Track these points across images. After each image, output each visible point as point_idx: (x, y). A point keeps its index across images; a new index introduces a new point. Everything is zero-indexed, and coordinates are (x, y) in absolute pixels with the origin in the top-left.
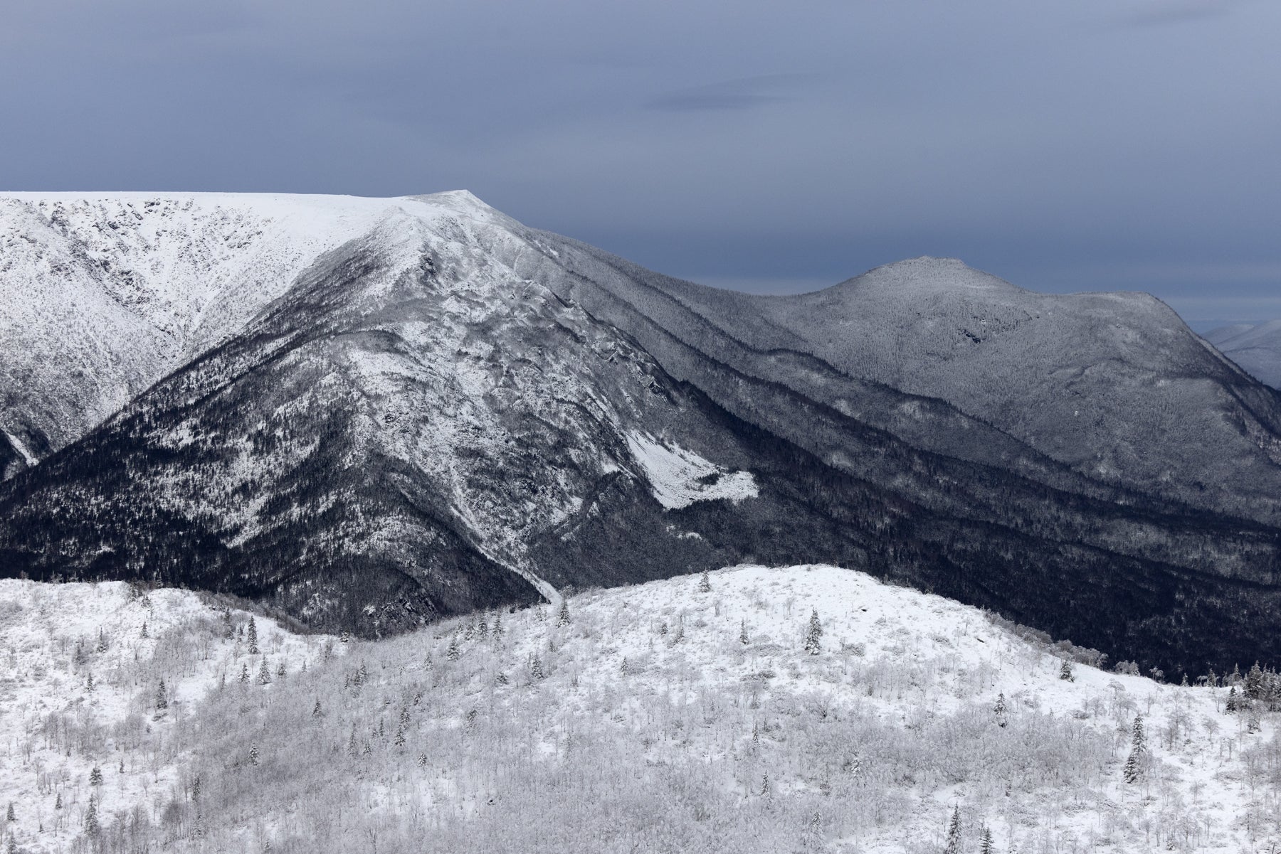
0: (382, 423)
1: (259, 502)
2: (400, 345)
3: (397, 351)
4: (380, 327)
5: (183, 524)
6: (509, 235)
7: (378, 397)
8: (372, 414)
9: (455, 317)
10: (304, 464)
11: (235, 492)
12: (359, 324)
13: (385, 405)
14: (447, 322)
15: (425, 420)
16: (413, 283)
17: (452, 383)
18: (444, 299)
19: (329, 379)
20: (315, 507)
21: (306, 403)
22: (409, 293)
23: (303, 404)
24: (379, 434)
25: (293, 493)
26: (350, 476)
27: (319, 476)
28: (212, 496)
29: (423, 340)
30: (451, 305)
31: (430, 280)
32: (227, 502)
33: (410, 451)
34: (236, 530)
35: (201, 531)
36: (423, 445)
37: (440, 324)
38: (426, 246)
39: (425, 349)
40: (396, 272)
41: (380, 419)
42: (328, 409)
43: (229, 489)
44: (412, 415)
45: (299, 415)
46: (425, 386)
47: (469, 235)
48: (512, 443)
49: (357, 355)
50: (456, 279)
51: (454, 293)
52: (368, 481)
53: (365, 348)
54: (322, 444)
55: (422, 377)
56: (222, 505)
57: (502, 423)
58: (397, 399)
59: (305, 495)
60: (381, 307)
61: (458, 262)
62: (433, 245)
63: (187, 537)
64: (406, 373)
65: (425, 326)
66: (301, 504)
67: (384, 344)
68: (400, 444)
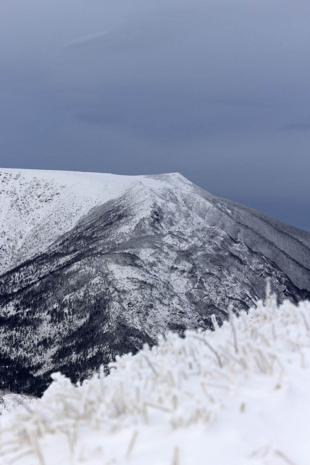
0: (126, 307)
1: (53, 351)
2: (138, 262)
3: (136, 265)
4: (126, 251)
5: (8, 361)
6: (203, 200)
7: (124, 292)
8: (120, 301)
9: (170, 247)
10: (80, 329)
11: (39, 344)
12: (115, 249)
13: (128, 297)
14: (166, 249)
15: (151, 306)
16: (147, 225)
17: (167, 285)
18: (164, 236)
19: (96, 280)
20: (85, 355)
21: (82, 294)
22: (144, 231)
23: (80, 294)
24: (124, 313)
25: (73, 346)
26: (106, 337)
27: (89, 337)
28: (25, 346)
29: (152, 259)
30: (168, 240)
31: (156, 225)
32: (34, 350)
33: (142, 324)
34: (39, 366)
35: (19, 366)
36: (150, 321)
37: (162, 251)
38: (155, 204)
39: (152, 265)
40: (137, 219)
41: (125, 304)
42: (95, 298)
43: (36, 342)
44: (144, 303)
45: (78, 301)
46: (152, 286)
47: (180, 199)
48: (202, 322)
49: (113, 267)
50: (172, 225)
51: (170, 233)
52: (117, 341)
53: (117, 262)
54: (91, 318)
55: (150, 281)
56: (31, 352)
57: (196, 310)
58: (135, 294)
59: (80, 348)
60: (128, 239)
61: (173, 214)
62: (159, 204)
63: (11, 369)
64: (141, 278)
65: (153, 251)
66: (77, 353)
67: (129, 261)
68: (136, 320)
